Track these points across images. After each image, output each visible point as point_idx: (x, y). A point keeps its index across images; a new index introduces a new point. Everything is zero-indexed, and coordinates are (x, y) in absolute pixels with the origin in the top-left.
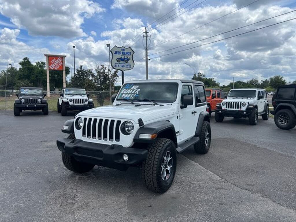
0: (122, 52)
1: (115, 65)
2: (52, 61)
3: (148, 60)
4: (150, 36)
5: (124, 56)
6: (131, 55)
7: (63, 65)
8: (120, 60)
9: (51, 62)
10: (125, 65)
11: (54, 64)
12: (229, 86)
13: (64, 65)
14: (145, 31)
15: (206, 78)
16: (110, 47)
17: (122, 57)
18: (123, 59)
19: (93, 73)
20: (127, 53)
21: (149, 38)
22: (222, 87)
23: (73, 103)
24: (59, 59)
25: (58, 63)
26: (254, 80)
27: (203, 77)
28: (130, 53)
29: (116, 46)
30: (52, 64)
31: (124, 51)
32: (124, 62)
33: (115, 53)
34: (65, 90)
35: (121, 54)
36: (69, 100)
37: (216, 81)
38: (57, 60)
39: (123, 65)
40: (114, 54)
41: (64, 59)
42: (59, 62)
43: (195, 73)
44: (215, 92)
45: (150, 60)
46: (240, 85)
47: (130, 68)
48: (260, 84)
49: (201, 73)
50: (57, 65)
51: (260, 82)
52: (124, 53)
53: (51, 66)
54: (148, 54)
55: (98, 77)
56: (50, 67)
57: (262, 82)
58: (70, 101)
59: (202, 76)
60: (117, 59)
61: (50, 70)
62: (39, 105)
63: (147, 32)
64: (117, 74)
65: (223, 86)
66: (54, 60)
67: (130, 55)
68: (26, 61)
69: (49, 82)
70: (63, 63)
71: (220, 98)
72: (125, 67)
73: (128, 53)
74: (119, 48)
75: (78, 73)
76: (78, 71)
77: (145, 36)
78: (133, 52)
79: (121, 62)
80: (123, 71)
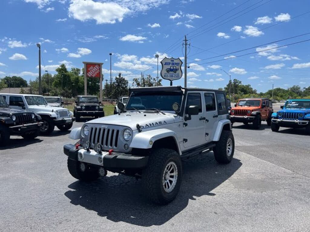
0: (171, 63)
1: (165, 75)
5: (173, 67)
7: (100, 73)
8: (169, 70)
9: (89, 69)
10: (174, 75)
11: (91, 71)
12: (267, 93)
14: (184, 39)
15: (242, 84)
17: (171, 67)
18: (172, 69)
19: (139, 82)
20: (176, 64)
21: (189, 45)
22: (259, 94)
24: (96, 66)
25: (96, 70)
26: (295, 87)
27: (239, 84)
28: (179, 63)
29: (166, 57)
30: (89, 71)
32: (173, 72)
33: (165, 63)
35: (171, 65)
37: (253, 88)
38: (95, 68)
39: (172, 75)
40: (165, 65)
41: (102, 66)
43: (230, 80)
44: (265, 101)
46: (280, 92)
47: (179, 78)
48: (303, 91)
49: (237, 80)
50: (95, 72)
51: (302, 89)
52: (173, 64)
53: (89, 74)
56: (88, 74)
57: (305, 90)
59: (238, 82)
60: (166, 70)
61: (88, 77)
63: (187, 39)
65: (261, 93)
67: (179, 65)
68: (63, 67)
69: (86, 88)
70: (100, 70)
72: (174, 77)
73: (177, 64)
74: (169, 59)
75: (117, 81)
76: (116, 78)
77: (185, 43)
78: (181, 63)
79: (170, 72)
80: (171, 81)
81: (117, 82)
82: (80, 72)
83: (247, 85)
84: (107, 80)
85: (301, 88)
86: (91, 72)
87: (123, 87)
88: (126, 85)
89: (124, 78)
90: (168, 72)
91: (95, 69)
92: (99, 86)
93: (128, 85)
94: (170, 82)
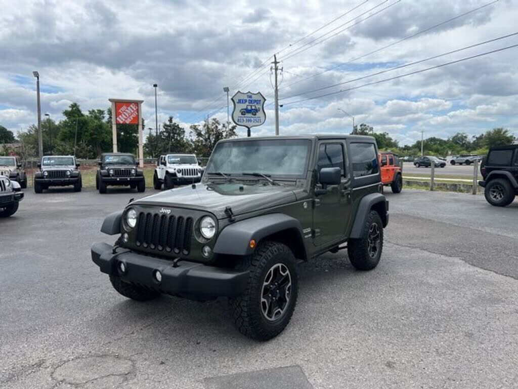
0: (248, 100)
1: (238, 120)
2: (121, 109)
3: (279, 107)
4: (282, 68)
5: (251, 106)
6: (262, 104)
7: (138, 116)
8: (245, 112)
9: (120, 111)
10: (252, 119)
12: (415, 147)
13: (141, 115)
14: (274, 60)
15: (374, 132)
16: (229, 92)
17: (248, 107)
18: (250, 110)
19: (200, 130)
20: (255, 101)
21: (281, 71)
22: (402, 148)
23: (183, 174)
24: (131, 106)
26: (460, 135)
27: (369, 131)
28: (260, 101)
29: (240, 91)
30: (121, 114)
31: (251, 99)
32: (251, 114)
33: (238, 101)
34: (168, 156)
35: (247, 103)
36: (176, 171)
37: (393, 138)
38: (129, 108)
39: (250, 118)
40: (238, 103)
41: (140, 106)
42: (132, 111)
43: (355, 125)
44: (386, 157)
45: (281, 106)
46: (435, 144)
47: (260, 124)
48: (472, 142)
49: (365, 125)
50: (129, 116)
51: (472, 139)
52: (251, 102)
53: (120, 119)
54: (279, 98)
55: (207, 135)
56: (118, 119)
57: (475, 139)
58: (178, 171)
59: (367, 129)
60: (240, 111)
61: (118, 124)
62: (134, 177)
63: (277, 61)
64: (234, 130)
65: (405, 146)
66: (124, 108)
67: (260, 103)
68: (74, 109)
69: (116, 143)
70: (138, 112)
71: (393, 166)
72: (252, 122)
73: (257, 102)
74: (243, 94)
75: (166, 129)
76: (165, 126)
77: (274, 68)
78: (264, 100)
79: (247, 114)
80: (249, 128)
81: (167, 131)
82: (105, 115)
83: (382, 133)
84: (150, 129)
85: (468, 137)
86: (123, 115)
87: (177, 139)
88: (182, 136)
89: (178, 125)
90: (244, 113)
91: (129, 110)
92: (138, 138)
93: (184, 137)
94: (247, 129)
